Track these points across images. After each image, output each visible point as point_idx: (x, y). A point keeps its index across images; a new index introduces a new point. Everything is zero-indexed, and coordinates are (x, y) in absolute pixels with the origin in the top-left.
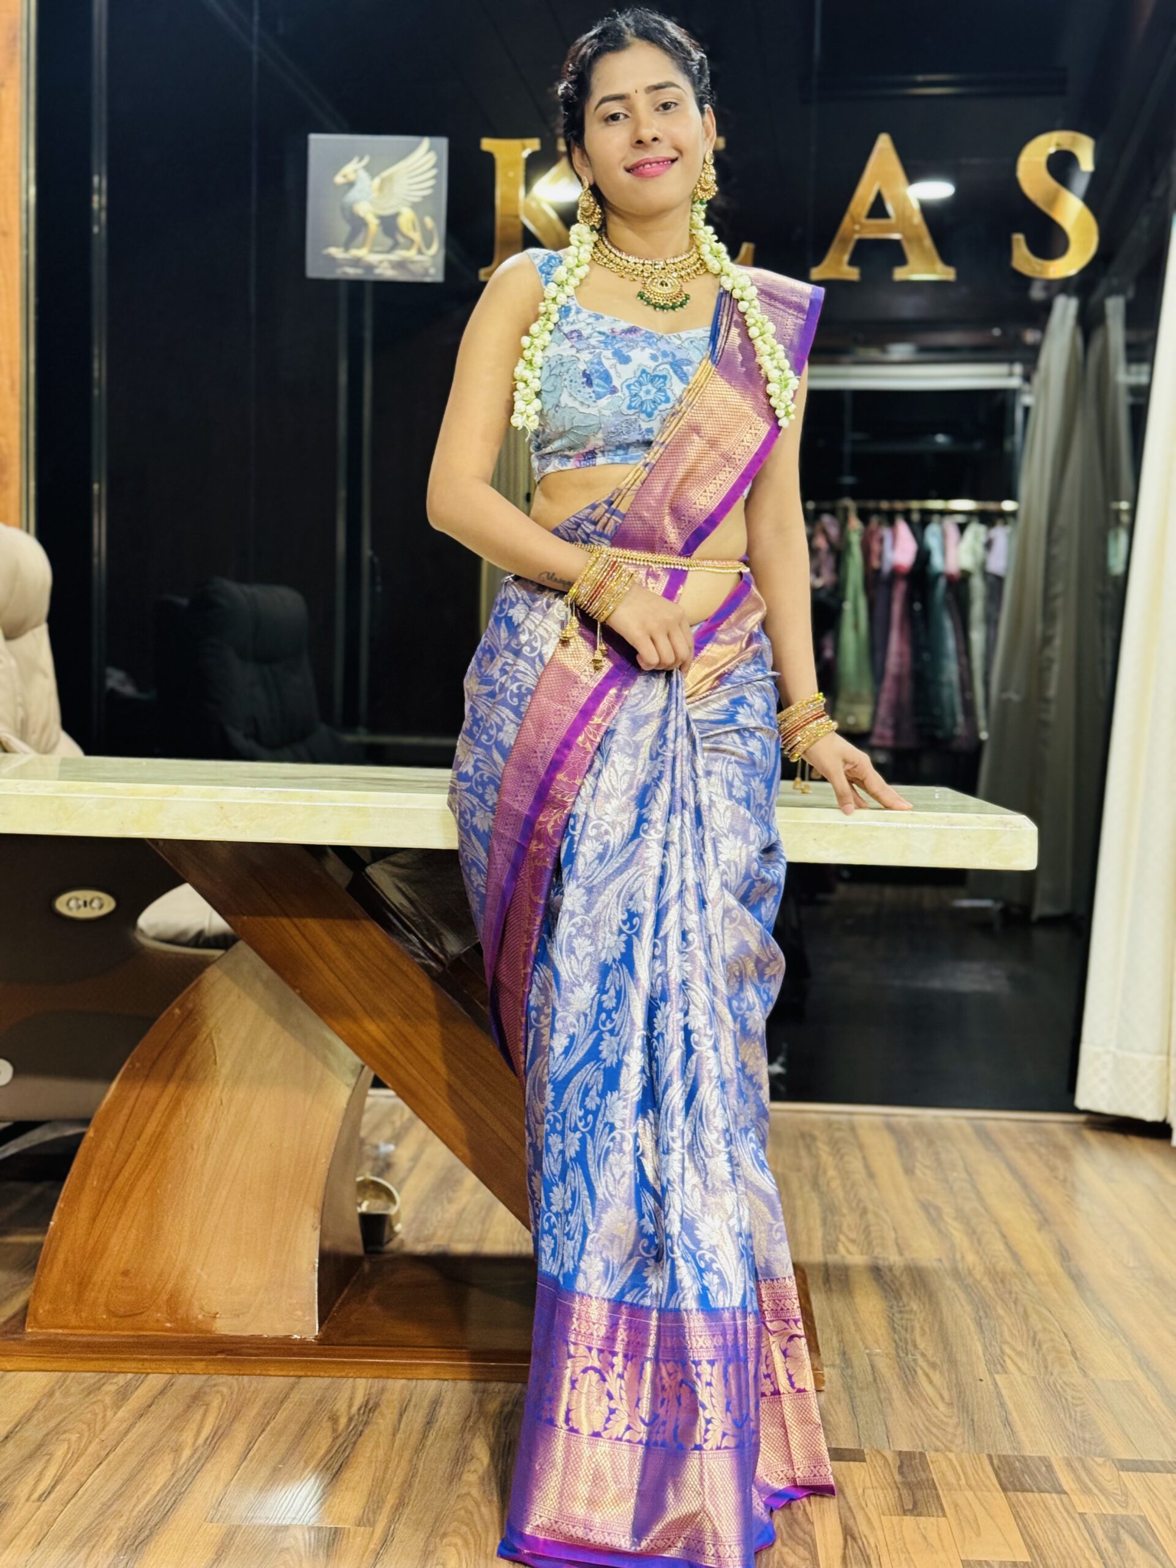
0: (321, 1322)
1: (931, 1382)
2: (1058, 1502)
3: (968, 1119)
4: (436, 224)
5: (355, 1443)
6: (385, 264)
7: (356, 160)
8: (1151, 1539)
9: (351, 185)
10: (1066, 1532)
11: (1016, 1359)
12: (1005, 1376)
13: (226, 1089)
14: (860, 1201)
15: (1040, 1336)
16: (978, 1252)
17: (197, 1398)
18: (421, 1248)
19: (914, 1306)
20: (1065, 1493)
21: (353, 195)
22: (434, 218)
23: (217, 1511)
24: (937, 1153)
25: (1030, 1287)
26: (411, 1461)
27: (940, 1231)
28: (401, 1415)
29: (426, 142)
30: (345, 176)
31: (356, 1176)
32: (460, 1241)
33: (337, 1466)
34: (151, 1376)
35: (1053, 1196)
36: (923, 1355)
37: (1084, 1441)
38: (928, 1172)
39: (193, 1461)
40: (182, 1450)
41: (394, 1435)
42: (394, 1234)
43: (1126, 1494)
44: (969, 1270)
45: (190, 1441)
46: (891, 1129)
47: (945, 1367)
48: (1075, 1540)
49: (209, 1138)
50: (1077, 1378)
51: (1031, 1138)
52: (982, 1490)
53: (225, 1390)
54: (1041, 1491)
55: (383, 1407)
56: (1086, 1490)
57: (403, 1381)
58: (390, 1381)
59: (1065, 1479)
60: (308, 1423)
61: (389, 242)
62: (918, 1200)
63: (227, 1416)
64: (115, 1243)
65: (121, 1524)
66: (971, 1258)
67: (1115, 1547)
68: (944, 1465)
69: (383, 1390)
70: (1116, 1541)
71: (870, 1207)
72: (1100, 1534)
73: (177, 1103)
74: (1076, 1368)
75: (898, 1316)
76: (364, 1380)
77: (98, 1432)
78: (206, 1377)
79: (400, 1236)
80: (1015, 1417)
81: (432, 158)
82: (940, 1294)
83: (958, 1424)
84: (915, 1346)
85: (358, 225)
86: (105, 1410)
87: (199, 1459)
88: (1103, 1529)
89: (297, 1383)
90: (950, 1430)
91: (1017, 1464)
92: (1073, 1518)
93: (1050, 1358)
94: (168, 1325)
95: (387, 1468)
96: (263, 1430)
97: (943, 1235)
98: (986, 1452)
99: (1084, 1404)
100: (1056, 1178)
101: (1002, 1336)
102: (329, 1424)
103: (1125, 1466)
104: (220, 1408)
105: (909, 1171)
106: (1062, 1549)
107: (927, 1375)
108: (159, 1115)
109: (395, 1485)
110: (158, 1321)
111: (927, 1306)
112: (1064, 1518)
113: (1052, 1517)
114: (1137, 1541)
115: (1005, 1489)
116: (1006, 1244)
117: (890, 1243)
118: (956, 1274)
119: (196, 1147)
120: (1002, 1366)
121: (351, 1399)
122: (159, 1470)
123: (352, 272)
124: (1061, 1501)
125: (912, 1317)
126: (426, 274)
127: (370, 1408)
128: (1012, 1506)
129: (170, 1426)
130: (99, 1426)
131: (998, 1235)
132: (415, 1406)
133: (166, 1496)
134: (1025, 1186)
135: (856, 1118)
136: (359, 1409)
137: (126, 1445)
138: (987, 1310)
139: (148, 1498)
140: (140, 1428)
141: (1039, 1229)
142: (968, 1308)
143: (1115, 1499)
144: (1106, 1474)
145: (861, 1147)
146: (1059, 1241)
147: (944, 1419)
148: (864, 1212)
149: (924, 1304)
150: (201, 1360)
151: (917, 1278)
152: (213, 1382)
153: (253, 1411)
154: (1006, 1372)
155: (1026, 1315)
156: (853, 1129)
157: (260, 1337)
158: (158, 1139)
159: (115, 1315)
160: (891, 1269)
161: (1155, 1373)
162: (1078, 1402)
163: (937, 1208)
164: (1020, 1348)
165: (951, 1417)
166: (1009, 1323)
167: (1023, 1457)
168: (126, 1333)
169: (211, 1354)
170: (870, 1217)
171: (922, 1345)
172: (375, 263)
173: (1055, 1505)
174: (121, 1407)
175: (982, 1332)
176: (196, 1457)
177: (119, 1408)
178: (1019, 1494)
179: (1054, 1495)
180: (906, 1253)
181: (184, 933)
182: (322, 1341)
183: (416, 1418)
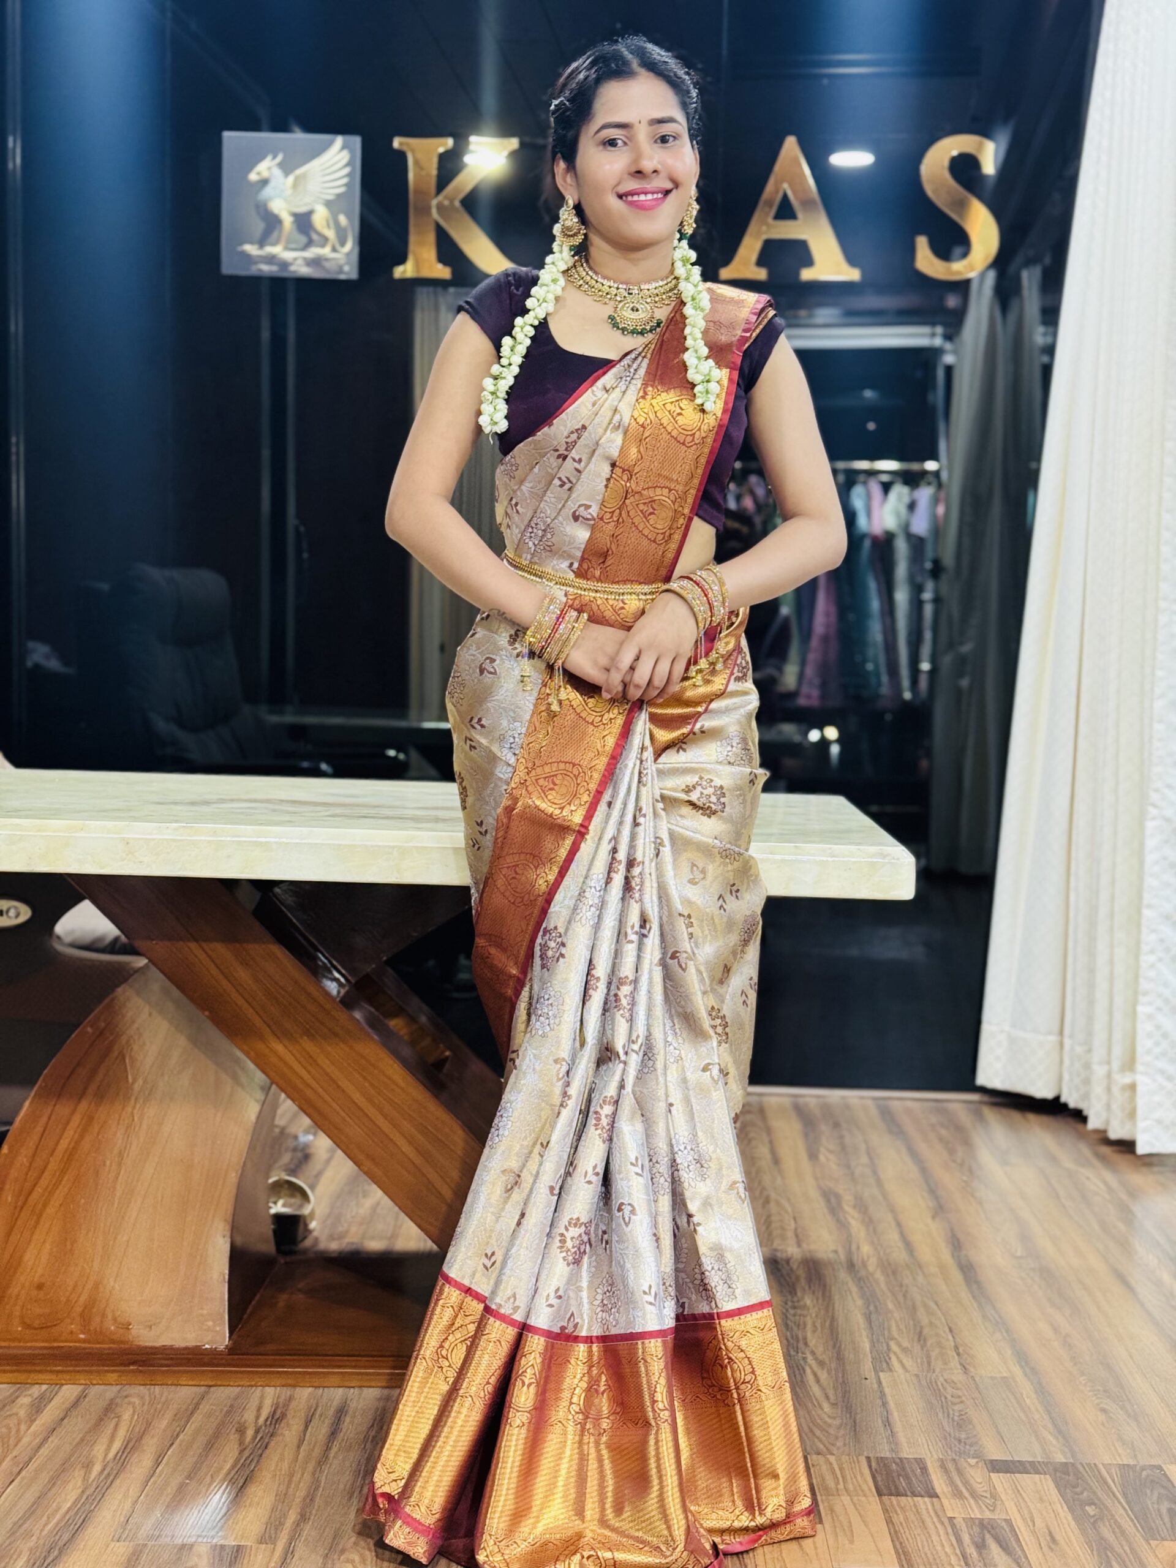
0: (231, 1332)
1: (818, 1381)
2: (930, 1507)
3: (875, 1099)
4: (349, 221)
5: (261, 1455)
6: (300, 262)
7: (269, 157)
8: (1014, 1542)
9: (265, 182)
10: (934, 1537)
11: (902, 1356)
12: (888, 1374)
13: (138, 1106)
14: (763, 1189)
15: (926, 1331)
16: (872, 1243)
17: (110, 1409)
18: (334, 1246)
19: (808, 1301)
20: (938, 1497)
21: (267, 192)
22: (348, 216)
23: (125, 1529)
24: (841, 1137)
25: (920, 1279)
26: (314, 1474)
27: (838, 1221)
28: (307, 1427)
29: (339, 140)
30: (258, 174)
31: (268, 1178)
32: (373, 1238)
33: (242, 1481)
34: (65, 1387)
35: (949, 1180)
36: (813, 1353)
37: (960, 1441)
38: (831, 1157)
39: (103, 1476)
40: (93, 1465)
41: (299, 1447)
42: (308, 1231)
43: (994, 1496)
44: (864, 1264)
45: (100, 1457)
46: (800, 1110)
47: (833, 1365)
48: (943, 1546)
49: (120, 1154)
50: (958, 1376)
51: (934, 1119)
52: (858, 1495)
53: (137, 1401)
54: (915, 1496)
55: (289, 1416)
56: (958, 1494)
57: (310, 1389)
58: (298, 1390)
59: (939, 1483)
60: (217, 1435)
61: (303, 239)
62: (820, 1187)
63: (137, 1430)
64: (29, 1257)
65: (32, 1543)
66: (866, 1249)
67: (980, 1554)
68: (824, 1467)
69: (290, 1399)
70: (981, 1546)
71: (773, 1195)
72: (966, 1539)
73: (90, 1119)
74: (959, 1366)
75: (792, 1311)
76: (273, 1388)
77: (11, 1447)
78: (118, 1387)
79: (315, 1234)
80: (895, 1415)
81: (345, 156)
82: (833, 1288)
83: (841, 1425)
84: (806, 1344)
85: (272, 222)
86: (19, 1424)
87: (109, 1475)
88: (970, 1534)
89: (206, 1393)
90: (833, 1432)
91: (894, 1466)
92: (943, 1523)
93: (933, 1354)
94: (82, 1336)
95: (290, 1482)
96: (172, 1444)
98: (865, 1454)
99: (962, 1402)
100: (954, 1161)
101: (889, 1331)
102: (237, 1436)
103: (996, 1467)
104: (131, 1422)
105: (813, 1156)
106: (929, 1555)
107: (815, 1375)
108: (72, 1132)
109: (298, 1500)
110: (72, 1332)
111: (820, 1301)
112: (934, 1523)
113: (923, 1522)
114: (1001, 1546)
115: (880, 1494)
116: (902, 1235)
117: (790, 1234)
118: (851, 1266)
119: (108, 1163)
120: (886, 1361)
121: (259, 1409)
122: (70, 1486)
123: (266, 269)
124: (933, 1505)
125: (805, 1312)
126: (341, 271)
127: (277, 1418)
128: (885, 1511)
129: (82, 1440)
130: (12, 1442)
131: (893, 1224)
132: (321, 1415)
133: (76, 1513)
134: (924, 1170)
135: (765, 1099)
136: (266, 1420)
137: (39, 1461)
138: (878, 1304)
139: (58, 1517)
140: (53, 1442)
141: (934, 1218)
142: (860, 1302)
143: (984, 1502)
144: (977, 1475)
145: (769, 1130)
146: (952, 1230)
147: (827, 1419)
148: (767, 1201)
149: (817, 1299)
150: (113, 1372)
151: (813, 1271)
152: (125, 1394)
153: (162, 1424)
154: (891, 1370)
155: (914, 1308)
156: (762, 1111)
157: (171, 1348)
158: (71, 1155)
159: (29, 1327)
160: (788, 1261)
161: (1033, 1369)
162: (958, 1400)
163: (838, 1196)
164: (905, 1344)
165: (834, 1418)
166: (898, 1318)
167: (900, 1459)
168: (42, 1344)
169: (125, 1365)
170: (772, 1206)
171: (812, 1342)
172: (290, 260)
173: (927, 1509)
174: (35, 1420)
175: (871, 1328)
176: (106, 1472)
177: (33, 1421)
178: (893, 1498)
179: (926, 1499)
180: (804, 1246)
181: (100, 939)
182: (232, 1350)
183: (320, 1430)
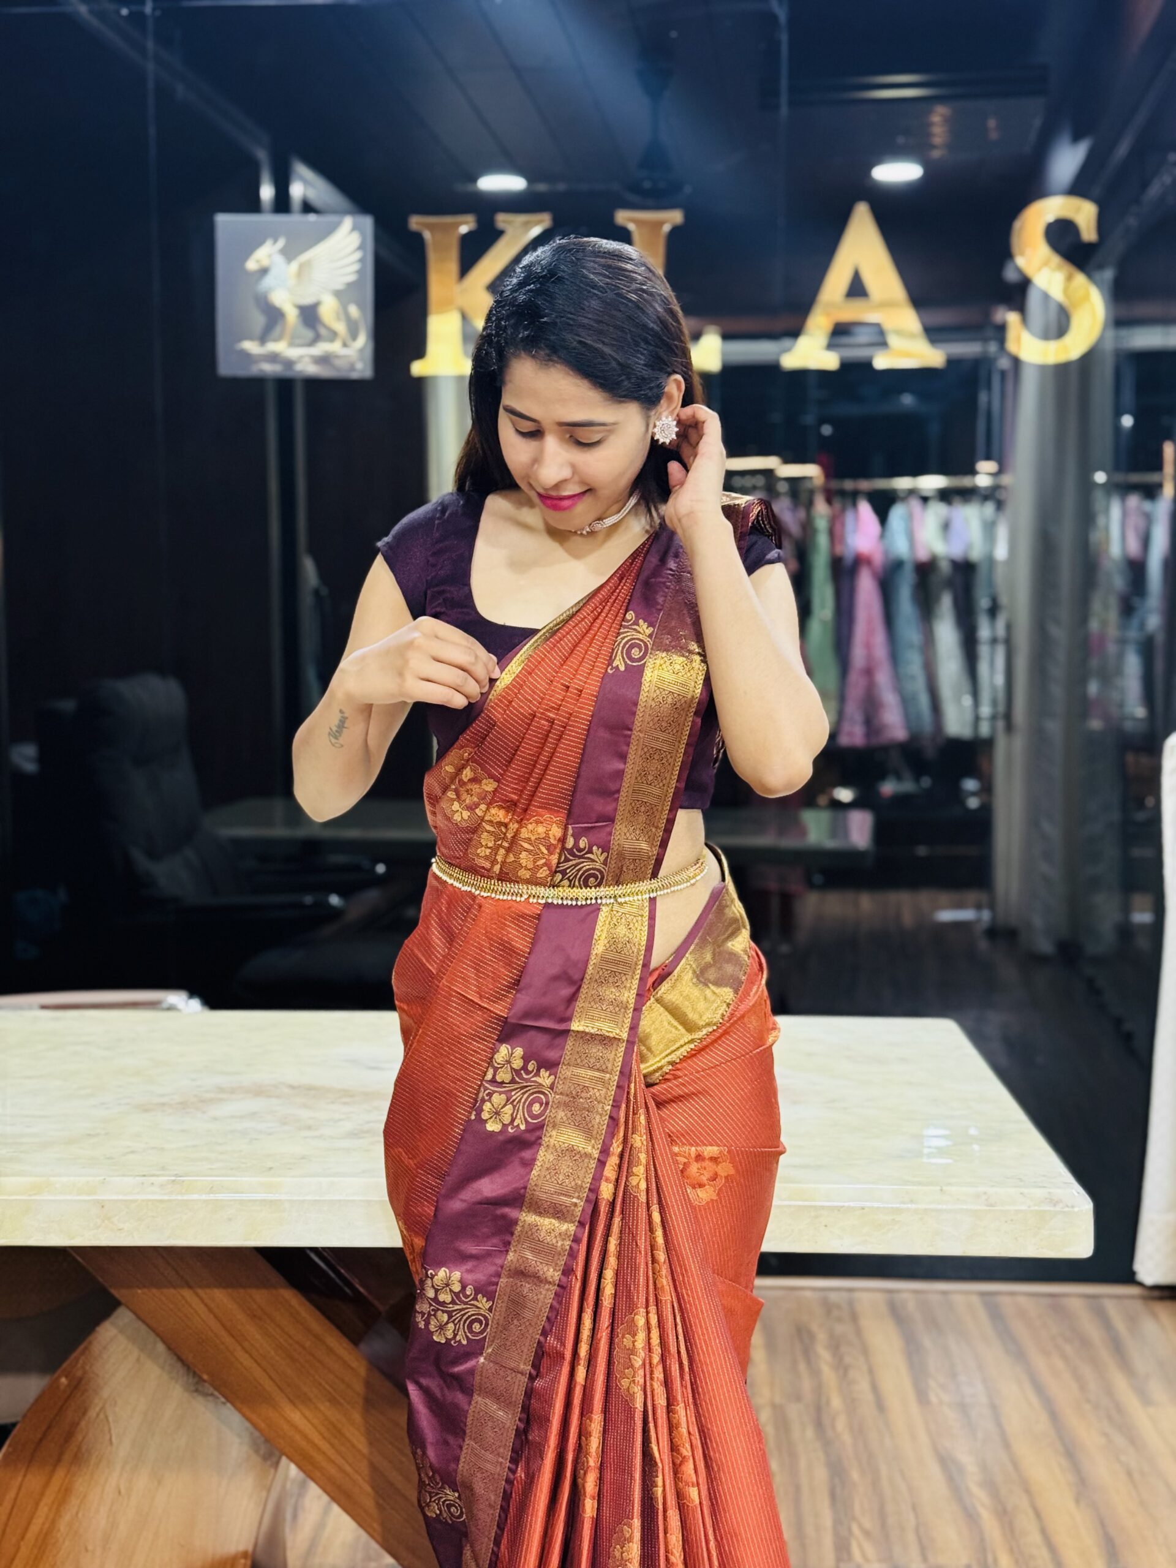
3: (983, 1294)
4: (361, 313)
6: (307, 359)
7: (269, 243)
9: (264, 271)
13: (125, 1475)
14: (870, 1454)
16: (1011, 1551)
21: (267, 282)
22: (361, 306)
27: (965, 1510)
29: (348, 222)
30: (258, 261)
35: (1087, 1434)
38: (943, 1395)
61: (309, 334)
62: (936, 1452)
71: (883, 1466)
81: (355, 239)
85: (274, 316)
100: (1087, 1399)
105: (922, 1396)
108: (45, 1510)
116: (1044, 1532)
119: (90, 1549)
123: (268, 368)
126: (352, 368)
131: (1031, 1514)
134: (1054, 1416)
141: (1077, 1501)
146: (1103, 1525)
148: (877, 1477)
158: (46, 1538)
172: (294, 359)
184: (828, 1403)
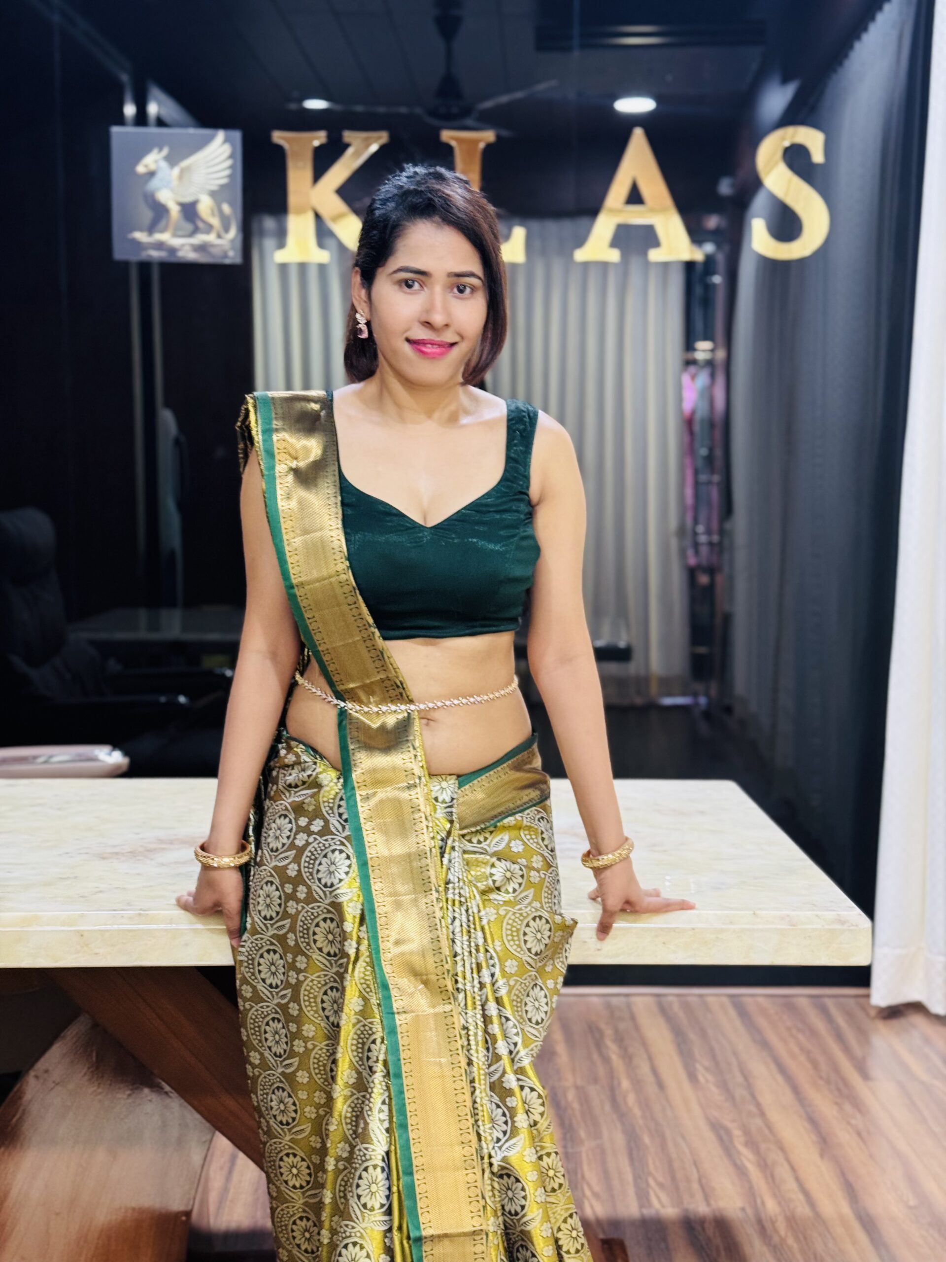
3: (731, 996)
4: (232, 210)
6: (188, 248)
7: (155, 151)
9: (152, 174)
14: (657, 1123)
16: (774, 1195)
21: (154, 184)
22: (232, 204)
24: (711, 1049)
25: (830, 1244)
27: (736, 1165)
29: (221, 135)
30: (146, 166)
35: (822, 1104)
38: (710, 1077)
44: (773, 1223)
61: (189, 227)
62: (707, 1119)
66: (771, 1206)
71: (668, 1134)
81: (227, 149)
85: (160, 211)
97: (741, 1171)
100: (821, 1078)
105: (692, 1077)
116: (797, 1179)
117: (696, 1186)
118: (763, 1227)
123: (155, 254)
126: (225, 256)
131: (786, 1166)
134: (796, 1090)
135: (633, 1000)
141: (822, 1156)
145: (644, 1043)
146: (843, 1173)
148: (664, 1140)
151: (727, 1238)
156: (633, 1018)
160: (701, 1223)
163: (728, 1132)
170: (670, 1147)
172: (177, 247)
180: (712, 1202)
184: (619, 1084)
